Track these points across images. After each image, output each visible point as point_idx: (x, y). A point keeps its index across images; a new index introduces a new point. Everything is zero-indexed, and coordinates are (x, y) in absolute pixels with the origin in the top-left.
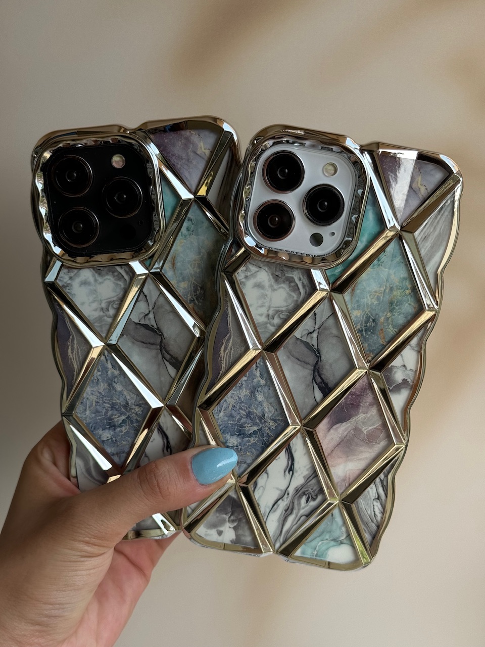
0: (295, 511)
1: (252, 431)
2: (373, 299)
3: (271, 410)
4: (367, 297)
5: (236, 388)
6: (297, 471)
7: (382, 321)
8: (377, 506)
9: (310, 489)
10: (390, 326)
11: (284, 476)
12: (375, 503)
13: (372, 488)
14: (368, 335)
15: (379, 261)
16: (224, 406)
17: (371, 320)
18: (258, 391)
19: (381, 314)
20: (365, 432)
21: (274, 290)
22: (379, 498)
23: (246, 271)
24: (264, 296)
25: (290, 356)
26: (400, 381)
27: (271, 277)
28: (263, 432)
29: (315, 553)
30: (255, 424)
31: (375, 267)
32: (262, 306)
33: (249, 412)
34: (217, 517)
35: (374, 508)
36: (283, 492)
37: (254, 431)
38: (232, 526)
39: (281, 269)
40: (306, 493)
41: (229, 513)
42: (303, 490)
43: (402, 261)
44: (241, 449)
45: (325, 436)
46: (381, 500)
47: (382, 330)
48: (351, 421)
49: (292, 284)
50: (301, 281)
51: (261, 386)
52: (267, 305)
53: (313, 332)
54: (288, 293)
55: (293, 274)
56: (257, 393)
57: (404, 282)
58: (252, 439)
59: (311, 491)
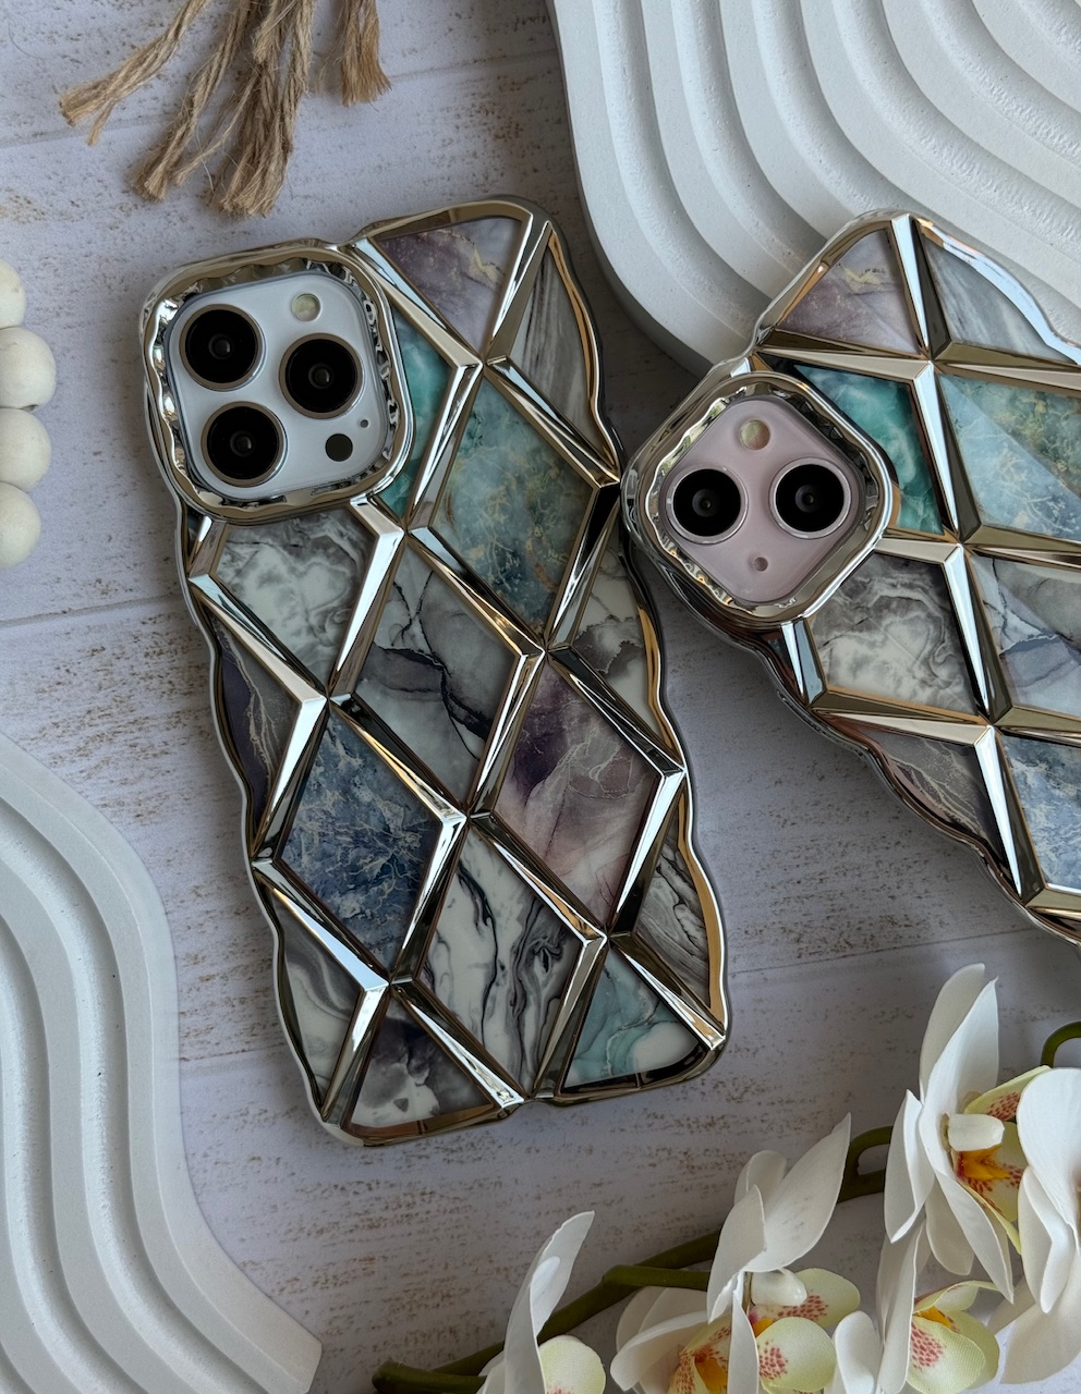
0: (531, 998)
1: (377, 870)
2: (494, 513)
3: (396, 811)
4: (481, 516)
5: (310, 796)
6: (499, 914)
7: (531, 548)
8: (687, 918)
9: (541, 939)
10: (550, 552)
11: (480, 934)
12: (680, 915)
13: (660, 887)
14: (516, 586)
15: (471, 436)
16: (303, 842)
17: (509, 556)
18: (355, 785)
19: (522, 536)
20: (596, 778)
21: (301, 575)
22: (682, 901)
23: (233, 561)
24: (287, 595)
25: (389, 690)
26: (617, 650)
27: (286, 553)
28: (401, 862)
29: (609, 1066)
30: (378, 853)
31: (470, 451)
32: (292, 615)
33: (356, 833)
34: (384, 1073)
35: (682, 926)
36: (491, 970)
37: (382, 869)
38: (421, 1081)
39: (297, 529)
40: (537, 950)
41: (403, 1056)
42: (528, 947)
43: (516, 419)
44: (372, 915)
45: (523, 820)
46: (689, 902)
47: (537, 566)
48: (560, 769)
49: (331, 550)
50: (345, 538)
51: (357, 772)
52: (299, 609)
53: (411, 623)
54: (330, 570)
55: (324, 531)
56: (355, 790)
57: (538, 458)
58: (385, 885)
59: (544, 942)
